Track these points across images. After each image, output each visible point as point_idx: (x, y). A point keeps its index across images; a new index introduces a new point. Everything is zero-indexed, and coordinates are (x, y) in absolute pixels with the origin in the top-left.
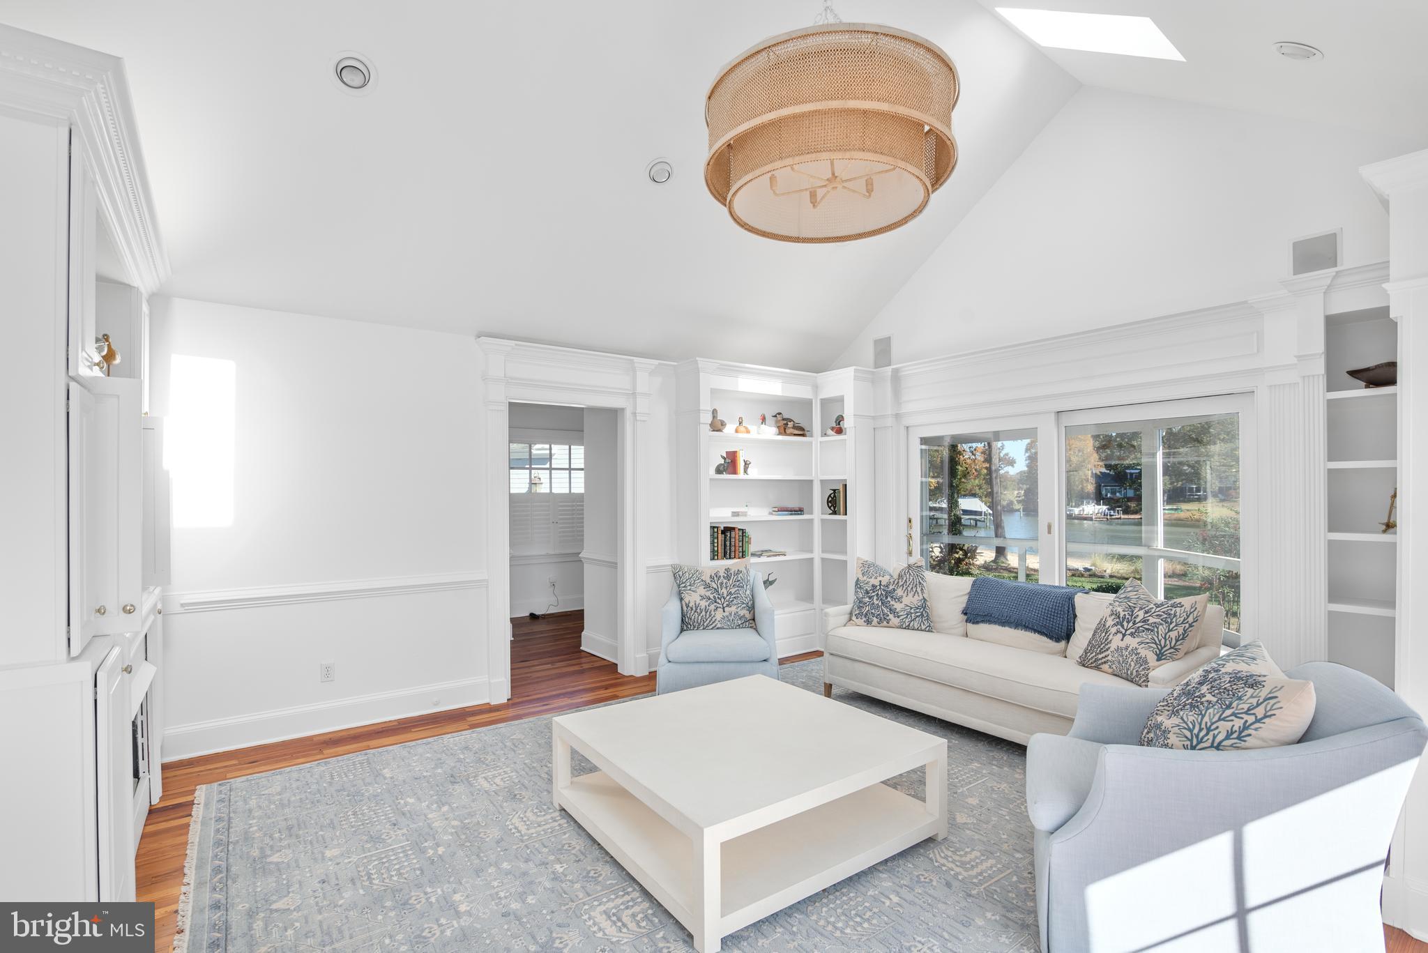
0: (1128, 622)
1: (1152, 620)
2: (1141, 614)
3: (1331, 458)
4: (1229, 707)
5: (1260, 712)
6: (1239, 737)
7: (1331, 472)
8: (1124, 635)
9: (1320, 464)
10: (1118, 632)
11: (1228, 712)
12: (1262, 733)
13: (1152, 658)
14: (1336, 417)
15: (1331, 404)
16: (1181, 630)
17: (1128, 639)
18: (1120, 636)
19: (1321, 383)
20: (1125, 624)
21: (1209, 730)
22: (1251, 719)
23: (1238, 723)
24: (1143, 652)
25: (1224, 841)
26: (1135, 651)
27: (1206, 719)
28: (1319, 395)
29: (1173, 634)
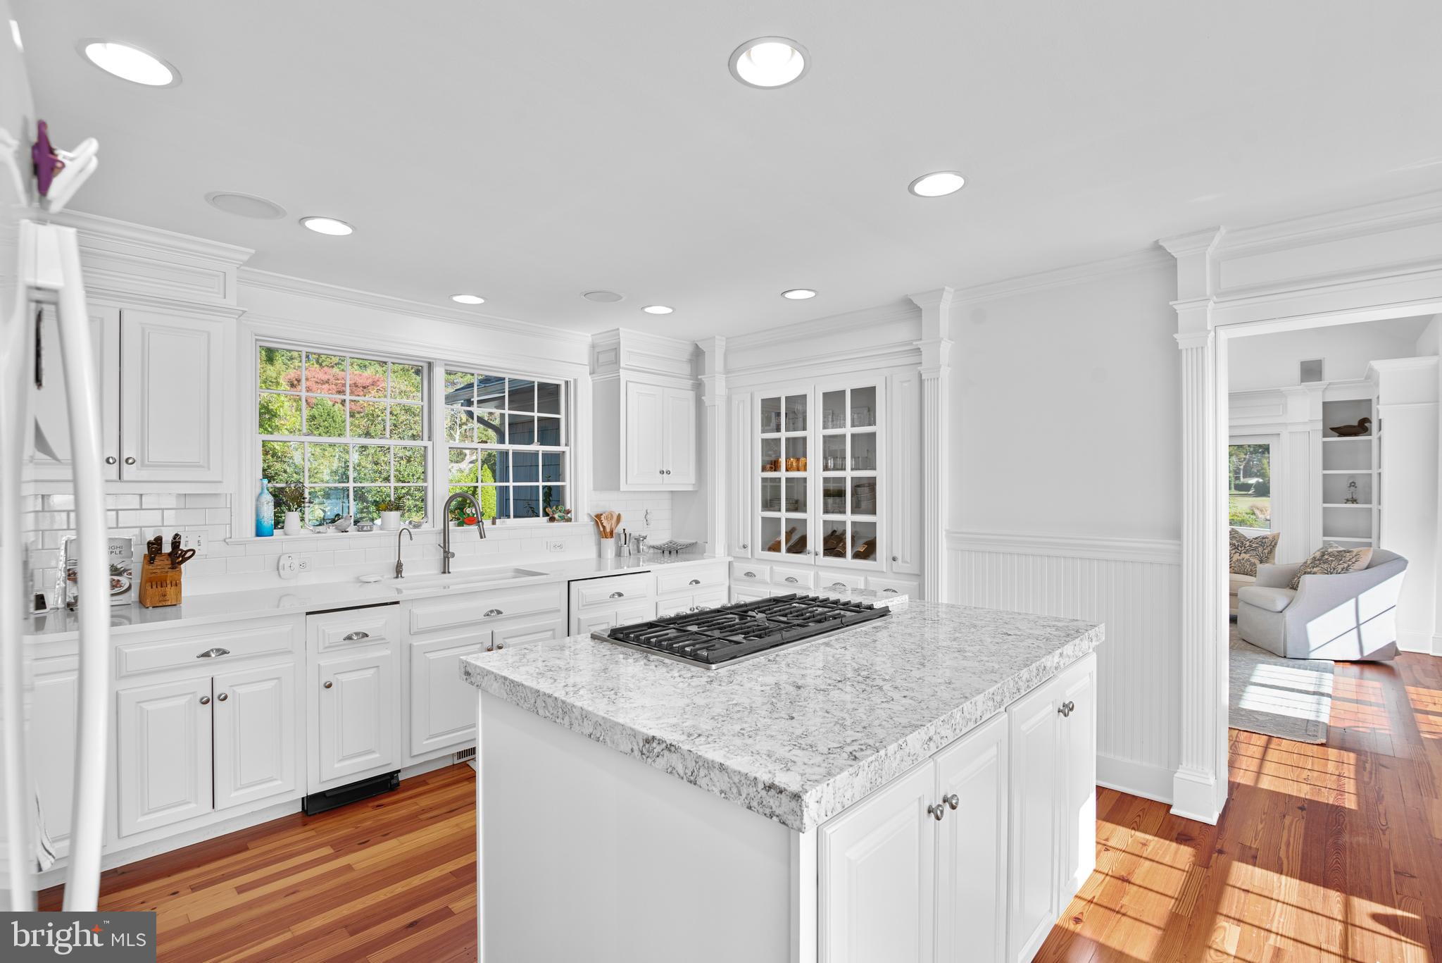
0: (1241, 547)
1: (1254, 545)
2: (1248, 543)
3: (1325, 468)
4: (1341, 560)
5: (1354, 560)
6: (1346, 570)
7: (1324, 475)
8: (1240, 553)
9: (1318, 471)
10: (1236, 552)
11: (1341, 562)
12: (1355, 567)
13: (1257, 562)
14: (1326, 449)
15: (1324, 443)
16: (1269, 549)
17: (1243, 555)
18: (1238, 554)
19: (1321, 434)
20: (1239, 548)
21: (1334, 569)
22: (1350, 563)
23: (1346, 565)
24: (1253, 560)
25: (1352, 602)
26: (1248, 560)
27: (1332, 565)
28: (1318, 439)
29: (1266, 551)
